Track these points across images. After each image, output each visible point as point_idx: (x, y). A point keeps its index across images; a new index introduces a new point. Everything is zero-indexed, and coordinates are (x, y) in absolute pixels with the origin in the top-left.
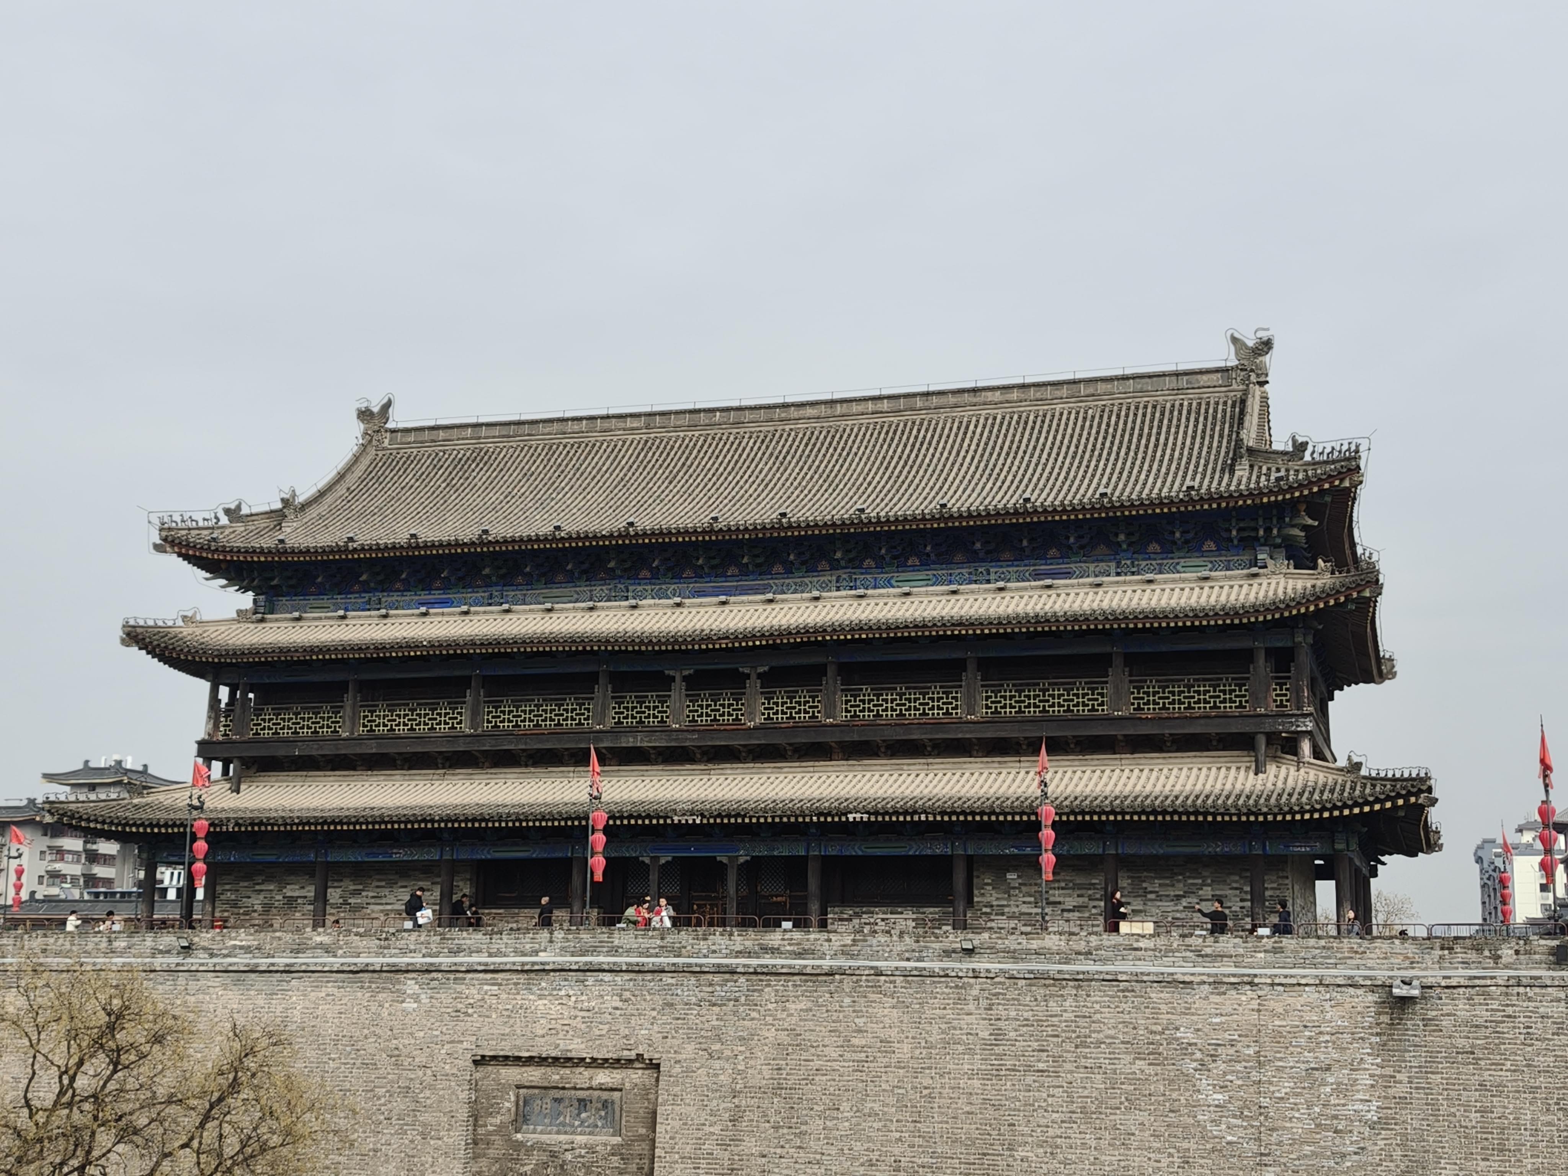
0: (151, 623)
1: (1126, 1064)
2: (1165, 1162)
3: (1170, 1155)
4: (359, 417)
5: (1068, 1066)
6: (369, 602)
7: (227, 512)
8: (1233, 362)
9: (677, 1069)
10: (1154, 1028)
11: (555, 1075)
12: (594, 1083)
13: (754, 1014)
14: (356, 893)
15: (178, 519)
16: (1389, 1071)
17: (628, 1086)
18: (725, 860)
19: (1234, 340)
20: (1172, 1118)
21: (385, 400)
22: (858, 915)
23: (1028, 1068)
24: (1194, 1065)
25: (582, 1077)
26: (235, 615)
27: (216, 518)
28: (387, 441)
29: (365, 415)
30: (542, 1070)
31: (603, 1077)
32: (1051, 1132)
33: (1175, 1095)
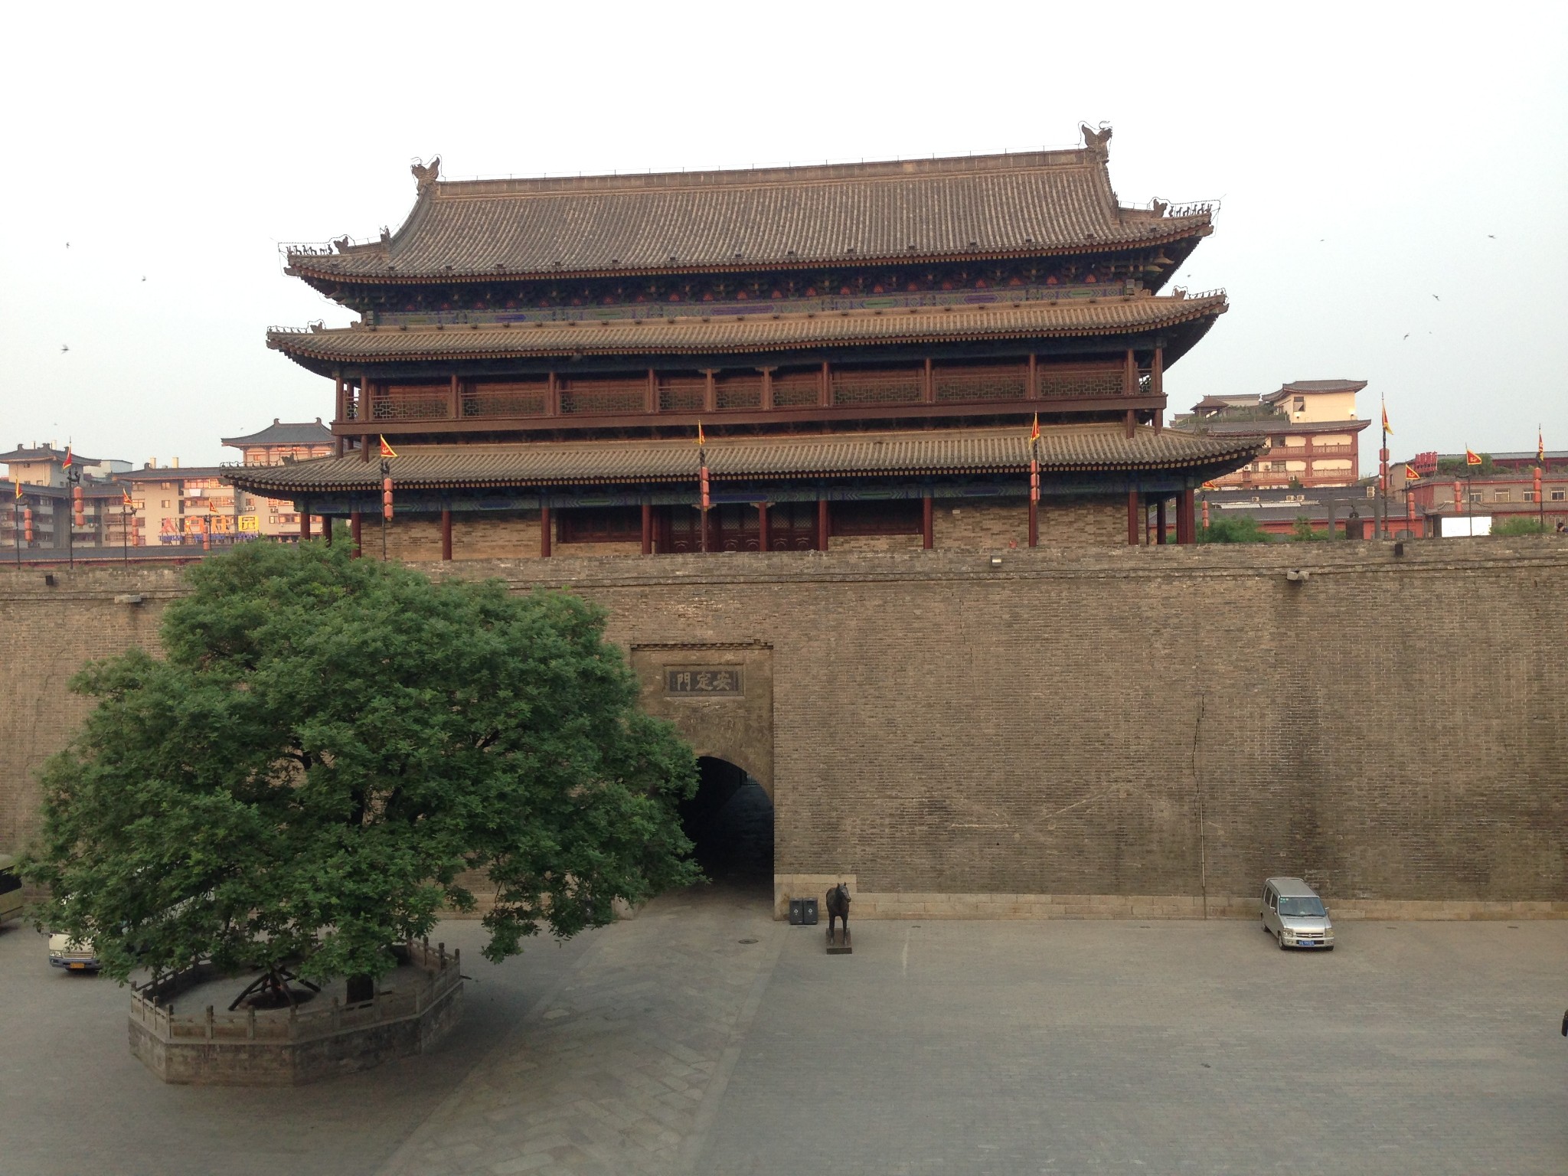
0: (288, 331)
1: (1108, 633)
2: (1133, 694)
3: (1136, 690)
4: (413, 172)
5: (1066, 635)
6: (457, 317)
7: (337, 244)
8: (1083, 146)
9: (786, 649)
10: (1124, 608)
11: (694, 656)
12: (723, 661)
13: (840, 610)
14: (468, 533)
15: (302, 249)
16: (1282, 630)
17: (748, 661)
18: (757, 506)
19: (1085, 130)
20: (1137, 666)
21: (435, 160)
22: (847, 542)
23: (1037, 638)
24: (1151, 631)
25: (713, 657)
26: (350, 326)
27: (330, 249)
28: (439, 193)
29: (418, 170)
30: (684, 653)
31: (729, 656)
32: (1055, 679)
33: (1139, 651)
